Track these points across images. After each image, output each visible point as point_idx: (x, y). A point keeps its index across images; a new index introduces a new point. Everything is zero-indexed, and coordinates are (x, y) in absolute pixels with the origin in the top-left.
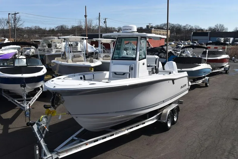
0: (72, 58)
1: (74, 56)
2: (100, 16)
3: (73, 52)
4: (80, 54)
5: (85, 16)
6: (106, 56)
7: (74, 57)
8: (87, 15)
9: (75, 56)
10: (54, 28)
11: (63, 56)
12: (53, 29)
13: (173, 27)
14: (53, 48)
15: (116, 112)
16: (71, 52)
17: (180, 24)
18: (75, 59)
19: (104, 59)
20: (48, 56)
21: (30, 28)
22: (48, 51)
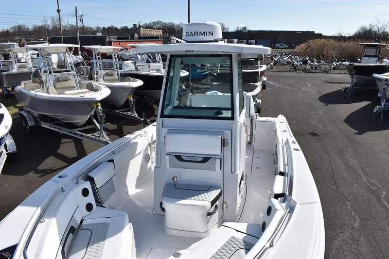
0: (54, 83)
1: (58, 78)
3: (54, 72)
4: (68, 74)
5: (57, 10)
6: (107, 74)
7: (58, 80)
8: (60, 9)
9: (60, 80)
10: (9, 29)
11: (35, 76)
12: (7, 30)
13: (164, 26)
14: (12, 60)
16: (50, 73)
17: (173, 23)
18: (59, 85)
19: (105, 79)
20: (7, 75)
22: (5, 65)
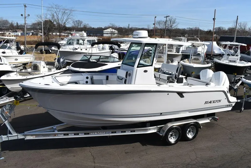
2: (237, 19)
5: (213, 19)
15: (82, 114)
21: (191, 29)
